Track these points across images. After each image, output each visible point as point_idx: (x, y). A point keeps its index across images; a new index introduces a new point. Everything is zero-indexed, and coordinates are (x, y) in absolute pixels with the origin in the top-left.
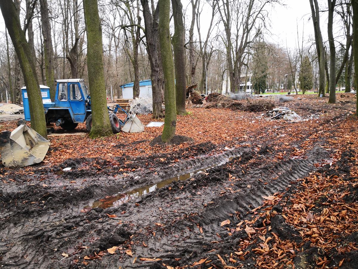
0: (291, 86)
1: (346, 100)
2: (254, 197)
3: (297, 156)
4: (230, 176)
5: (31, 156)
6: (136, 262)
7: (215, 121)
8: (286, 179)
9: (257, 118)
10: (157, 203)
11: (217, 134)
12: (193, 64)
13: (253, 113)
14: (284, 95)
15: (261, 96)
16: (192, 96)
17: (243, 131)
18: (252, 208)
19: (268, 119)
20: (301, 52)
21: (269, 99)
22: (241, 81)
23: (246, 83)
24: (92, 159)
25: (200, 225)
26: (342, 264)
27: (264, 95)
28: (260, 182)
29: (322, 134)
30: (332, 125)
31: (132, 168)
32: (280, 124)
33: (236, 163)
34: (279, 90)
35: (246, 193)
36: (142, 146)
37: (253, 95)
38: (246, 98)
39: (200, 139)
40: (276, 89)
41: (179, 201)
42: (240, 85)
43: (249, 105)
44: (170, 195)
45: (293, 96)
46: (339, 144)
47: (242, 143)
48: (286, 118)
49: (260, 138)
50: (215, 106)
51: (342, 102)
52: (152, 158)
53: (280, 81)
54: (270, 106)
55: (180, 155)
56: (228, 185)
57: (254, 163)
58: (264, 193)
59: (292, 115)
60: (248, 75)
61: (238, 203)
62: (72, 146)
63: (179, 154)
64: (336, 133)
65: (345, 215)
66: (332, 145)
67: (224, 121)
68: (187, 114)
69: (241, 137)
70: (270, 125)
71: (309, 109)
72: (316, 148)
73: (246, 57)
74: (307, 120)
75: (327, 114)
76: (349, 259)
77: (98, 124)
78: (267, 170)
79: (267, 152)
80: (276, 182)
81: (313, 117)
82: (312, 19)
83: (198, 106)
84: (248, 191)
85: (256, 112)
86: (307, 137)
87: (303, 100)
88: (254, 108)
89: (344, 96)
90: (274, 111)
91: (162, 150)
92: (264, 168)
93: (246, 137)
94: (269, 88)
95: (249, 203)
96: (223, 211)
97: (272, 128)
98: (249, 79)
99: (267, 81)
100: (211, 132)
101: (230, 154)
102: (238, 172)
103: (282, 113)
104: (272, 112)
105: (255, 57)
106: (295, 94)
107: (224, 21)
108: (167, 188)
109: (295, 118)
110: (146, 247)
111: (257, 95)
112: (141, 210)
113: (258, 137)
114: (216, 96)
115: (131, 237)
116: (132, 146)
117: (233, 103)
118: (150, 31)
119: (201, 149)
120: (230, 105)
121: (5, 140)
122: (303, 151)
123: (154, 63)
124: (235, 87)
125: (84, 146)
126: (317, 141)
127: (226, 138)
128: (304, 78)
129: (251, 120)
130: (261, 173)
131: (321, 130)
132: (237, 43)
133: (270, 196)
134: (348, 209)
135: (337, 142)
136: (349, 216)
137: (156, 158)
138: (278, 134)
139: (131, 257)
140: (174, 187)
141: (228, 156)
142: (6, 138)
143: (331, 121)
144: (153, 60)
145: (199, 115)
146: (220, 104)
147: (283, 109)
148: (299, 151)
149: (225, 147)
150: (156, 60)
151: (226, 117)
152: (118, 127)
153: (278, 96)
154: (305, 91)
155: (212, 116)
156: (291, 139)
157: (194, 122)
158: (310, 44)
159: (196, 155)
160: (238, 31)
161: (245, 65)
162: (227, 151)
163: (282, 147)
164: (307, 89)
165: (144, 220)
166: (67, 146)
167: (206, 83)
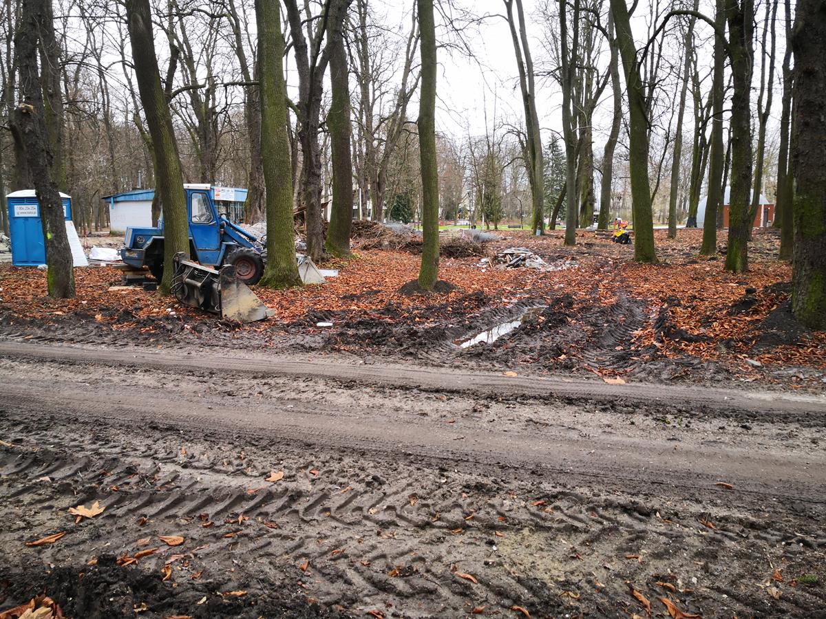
4: (569, 319)
9: (478, 265)
19: (501, 267)
48: (530, 265)
50: (378, 246)
59: (537, 261)
68: (354, 257)
72: (624, 298)
77: (283, 265)
81: (570, 264)
90: (506, 254)
103: (521, 258)
104: (504, 256)
109: (543, 265)
116: (369, 298)
117: (409, 240)
120: (403, 244)
122: (611, 300)
133: (636, 331)
142: (231, 276)
146: (386, 243)
147: (522, 252)
148: (608, 301)
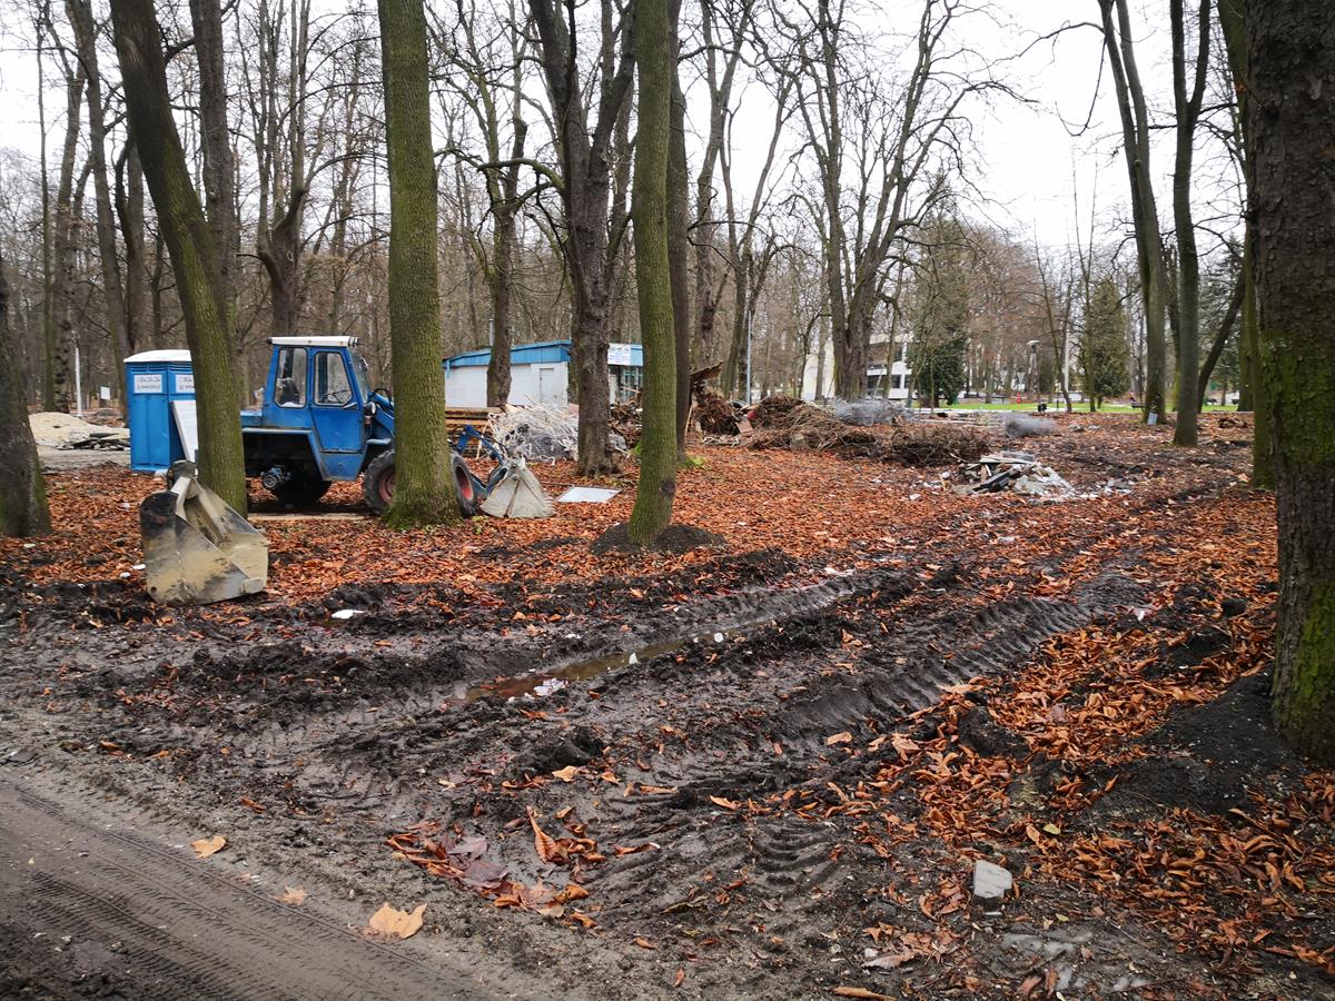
0: (1052, 382)
1: (1235, 438)
2: (915, 686)
3: (1046, 595)
4: (847, 636)
5: (234, 570)
6: (632, 794)
7: (788, 491)
8: (1008, 648)
9: (926, 484)
10: (646, 692)
11: (798, 528)
12: (708, 293)
13: (912, 470)
14: (1022, 412)
15: (943, 415)
16: (701, 405)
17: (882, 524)
18: (909, 710)
19: (963, 490)
20: (1087, 263)
21: (969, 424)
22: (871, 359)
23: (888, 367)
24: (418, 586)
25: (774, 739)
26: (1113, 786)
27: (953, 411)
28: (932, 651)
29: (1133, 539)
30: (1169, 513)
31: (551, 614)
32: (1001, 507)
33: (861, 606)
34: (1007, 394)
35: (893, 675)
36: (564, 557)
37: (916, 408)
38: (893, 417)
39: (745, 542)
40: (998, 392)
41: (710, 687)
42: (869, 373)
43: (900, 441)
44: (680, 677)
45: (1055, 418)
46: (1178, 568)
47: (879, 557)
48: (1023, 487)
49: (934, 544)
50: (784, 443)
51: (1220, 442)
52: (604, 588)
53: (1011, 362)
54: (972, 448)
55: (687, 584)
56: (841, 659)
57: (916, 607)
58: (943, 679)
59: (1045, 479)
60: (897, 339)
61: (871, 698)
62: (336, 552)
63: (684, 580)
64: (1178, 537)
65: (1139, 704)
66: (1157, 570)
67: (815, 493)
68: (690, 465)
69: (876, 542)
70: (969, 509)
71: (1107, 463)
72: (1108, 576)
73: (893, 273)
74: (1093, 496)
75: (1163, 480)
76: (1129, 776)
77: (416, 484)
78: (955, 624)
79: (956, 581)
80: (977, 653)
81: (1112, 488)
82: (1122, 151)
83: (723, 439)
84: (900, 671)
85: (922, 467)
86: (1084, 547)
87: (1088, 432)
88: (917, 454)
89: (1231, 421)
90: (984, 464)
91: (633, 567)
92: (944, 620)
93: (889, 540)
94: (973, 387)
95: (901, 701)
96: (832, 711)
97: (976, 517)
98: (900, 353)
99: (967, 362)
100: (777, 524)
101: (843, 585)
102: (871, 627)
103: (1011, 471)
104: (978, 468)
105: (924, 274)
106: (1063, 409)
107: (818, 148)
108: (673, 659)
109: (1054, 489)
110: (647, 770)
111: (927, 411)
112: (609, 704)
113: (929, 543)
114: (787, 408)
115: (605, 751)
116: (531, 555)
117: (846, 433)
118: (581, 187)
119: (754, 568)
120: (834, 440)
121: (161, 519)
122: (1067, 582)
123: (589, 290)
124: (851, 378)
125: (377, 550)
126: (1113, 558)
127: (825, 541)
128: (1099, 356)
129: (907, 490)
130: (934, 632)
131: (1130, 528)
132: (861, 223)
133: (958, 685)
134: (1147, 692)
135: (1173, 561)
136: (1147, 705)
137: (617, 588)
138: (992, 535)
139: (616, 785)
140: (689, 656)
141: (837, 590)
143: (1170, 501)
144: (587, 280)
145: (730, 469)
146: (799, 437)
147: (1017, 460)
148: (1056, 584)
149: (825, 566)
150: (596, 283)
151: (822, 480)
152: (470, 498)
153: (1001, 415)
154: (1100, 401)
155: (774, 476)
156: (1034, 550)
157: (716, 491)
158: (1119, 236)
159: (738, 585)
160: (865, 180)
161: (888, 301)
162: (831, 577)
163: (1003, 570)
164: (1108, 395)
165: (626, 723)
166: (320, 551)
167: (748, 362)
